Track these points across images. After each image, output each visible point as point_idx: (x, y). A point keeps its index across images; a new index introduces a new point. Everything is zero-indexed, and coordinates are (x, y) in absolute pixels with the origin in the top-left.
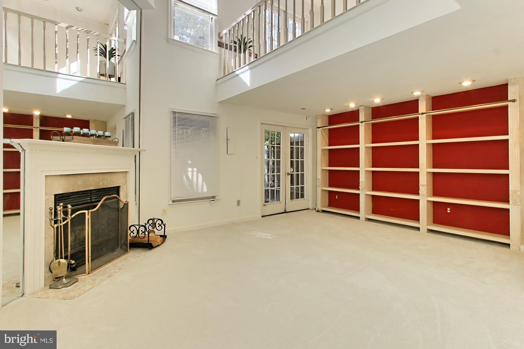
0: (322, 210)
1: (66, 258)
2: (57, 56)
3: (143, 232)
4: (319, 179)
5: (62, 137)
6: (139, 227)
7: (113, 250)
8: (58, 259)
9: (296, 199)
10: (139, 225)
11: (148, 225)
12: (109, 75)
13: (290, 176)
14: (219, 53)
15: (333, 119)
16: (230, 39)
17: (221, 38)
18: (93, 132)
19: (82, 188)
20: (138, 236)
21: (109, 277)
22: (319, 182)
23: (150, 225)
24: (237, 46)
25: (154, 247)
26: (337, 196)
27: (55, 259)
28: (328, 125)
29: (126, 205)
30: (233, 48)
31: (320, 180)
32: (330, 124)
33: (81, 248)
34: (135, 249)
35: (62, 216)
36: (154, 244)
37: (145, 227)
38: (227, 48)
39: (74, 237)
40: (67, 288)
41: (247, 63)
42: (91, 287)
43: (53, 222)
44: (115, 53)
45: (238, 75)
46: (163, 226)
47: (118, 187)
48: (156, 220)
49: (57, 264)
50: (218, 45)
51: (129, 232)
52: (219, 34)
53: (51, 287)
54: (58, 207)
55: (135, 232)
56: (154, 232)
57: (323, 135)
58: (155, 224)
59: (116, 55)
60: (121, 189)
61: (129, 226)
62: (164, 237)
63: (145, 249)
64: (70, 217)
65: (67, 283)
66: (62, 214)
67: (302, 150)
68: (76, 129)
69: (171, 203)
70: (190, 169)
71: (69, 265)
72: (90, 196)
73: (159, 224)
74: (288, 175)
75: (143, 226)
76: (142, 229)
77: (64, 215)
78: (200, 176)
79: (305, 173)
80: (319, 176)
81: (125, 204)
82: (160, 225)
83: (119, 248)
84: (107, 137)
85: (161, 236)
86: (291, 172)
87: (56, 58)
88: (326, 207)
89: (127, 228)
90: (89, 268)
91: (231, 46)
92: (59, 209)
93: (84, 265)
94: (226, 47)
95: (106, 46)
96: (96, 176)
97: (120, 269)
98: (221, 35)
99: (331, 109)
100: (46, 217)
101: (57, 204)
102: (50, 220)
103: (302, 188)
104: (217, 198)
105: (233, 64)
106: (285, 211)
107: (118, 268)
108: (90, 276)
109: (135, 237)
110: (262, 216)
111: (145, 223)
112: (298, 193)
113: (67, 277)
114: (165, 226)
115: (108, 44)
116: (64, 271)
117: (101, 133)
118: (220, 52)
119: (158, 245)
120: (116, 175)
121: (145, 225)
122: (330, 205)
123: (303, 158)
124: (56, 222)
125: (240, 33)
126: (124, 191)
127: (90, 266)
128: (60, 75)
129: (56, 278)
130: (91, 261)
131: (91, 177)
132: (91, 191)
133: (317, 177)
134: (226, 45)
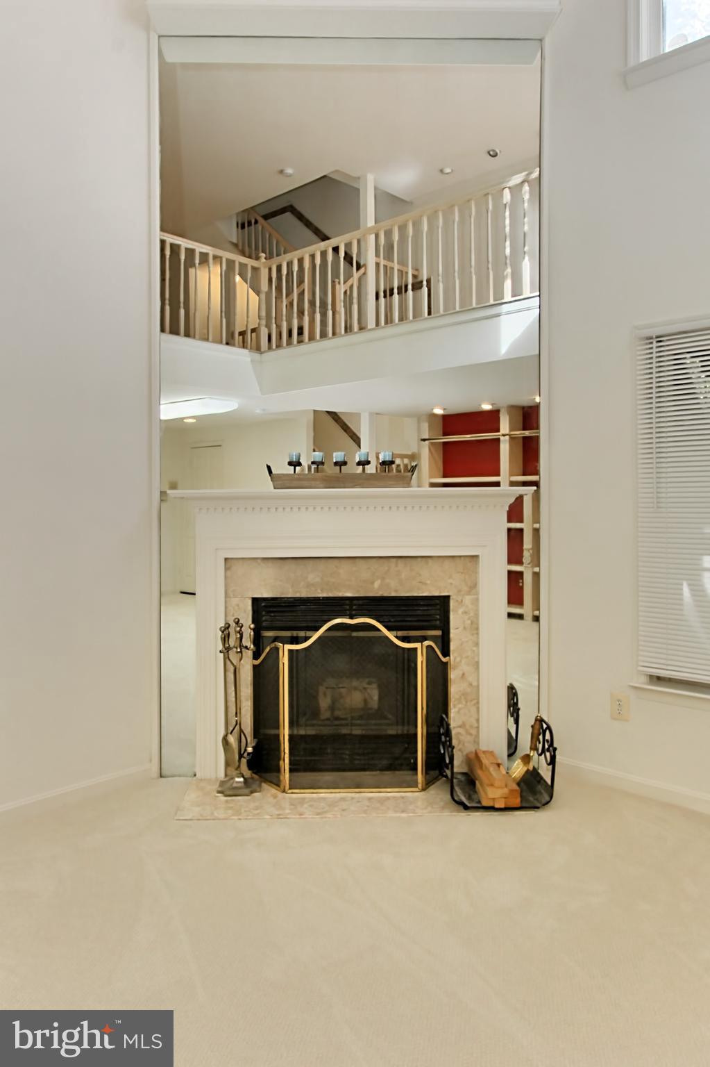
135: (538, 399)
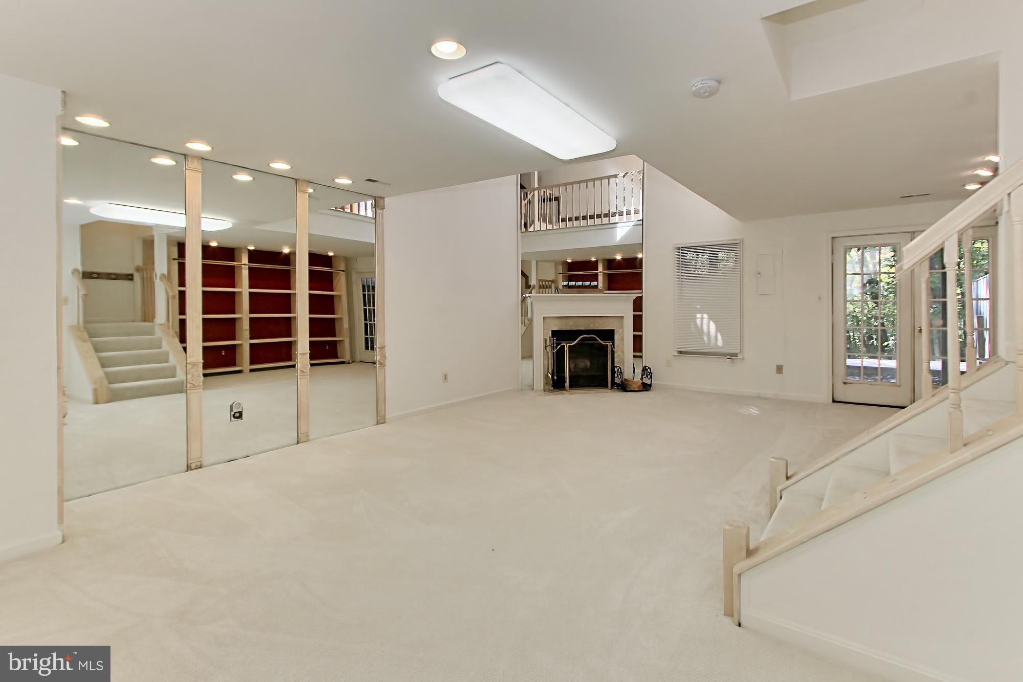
47: (612, 331)
60: (615, 332)
62: (648, 386)
69: (676, 354)
74: (920, 332)
78: (713, 325)
104: (739, 356)
110: (835, 402)
120: (609, 318)
126: (619, 334)
131: (581, 319)
135: (640, 256)
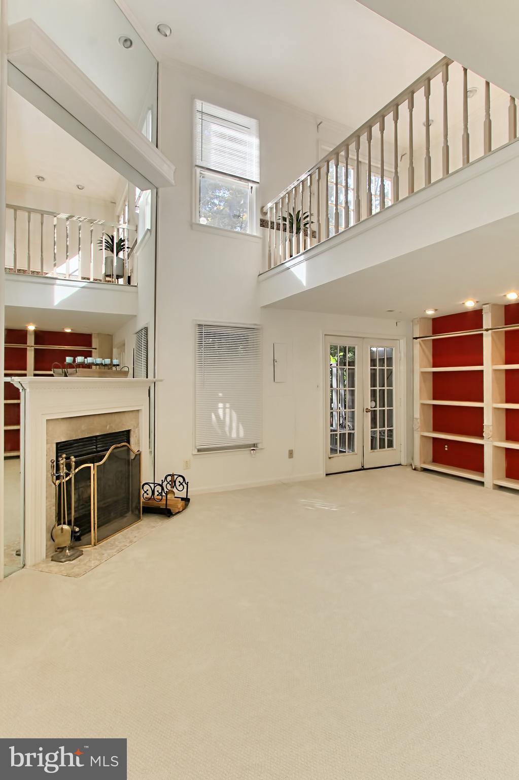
0: (422, 468)
1: (69, 524)
2: (56, 256)
3: (160, 493)
4: (417, 419)
5: (64, 370)
6: (155, 487)
7: (122, 515)
8: (61, 524)
9: (380, 448)
10: (154, 484)
11: (166, 483)
12: (117, 276)
13: (370, 413)
14: (262, 237)
15: (440, 324)
16: (278, 215)
17: (266, 214)
18: (99, 361)
19: (86, 434)
20: (153, 497)
21: (119, 551)
22: (417, 424)
23: (168, 483)
24: (287, 223)
25: (174, 514)
26: (446, 446)
27: (57, 524)
28: (430, 333)
29: (138, 456)
30: (281, 226)
31: (419, 420)
32: (435, 332)
33: (86, 511)
34: (149, 515)
35: (65, 471)
36: (174, 510)
37: (161, 486)
38: (272, 228)
39: (77, 496)
40: (71, 562)
41: (302, 250)
42: (97, 563)
43: (55, 477)
44: (124, 245)
45: (288, 268)
46: (185, 486)
47: (128, 432)
48: (176, 477)
49: (60, 531)
50: (261, 224)
51: (142, 492)
52: (262, 208)
53: (53, 558)
54: (60, 459)
55: (150, 492)
56: (174, 493)
57: (423, 351)
58: (175, 482)
59: (126, 248)
60: (132, 433)
61: (142, 485)
62: (186, 500)
63: (162, 515)
64: (73, 472)
65: (69, 556)
66: (65, 468)
67: (390, 373)
68: (80, 359)
69: (195, 452)
70: (221, 405)
71: (73, 532)
72: (95, 444)
73: (179, 482)
74: (367, 412)
75: (159, 485)
76: (158, 488)
77: (67, 469)
78: (234, 415)
79: (394, 408)
80: (417, 414)
81: (136, 455)
82: (181, 484)
83: (130, 513)
84: (114, 365)
85: (183, 499)
86: (371, 408)
87: (55, 259)
88: (428, 464)
89: (139, 487)
90: (95, 537)
91: (278, 224)
92: (62, 462)
93: (89, 534)
94: (271, 226)
95: (113, 237)
96: (102, 418)
97: (131, 542)
98: (265, 210)
99: (436, 310)
100: (47, 471)
101: (59, 454)
102: (52, 475)
103: (390, 431)
104: (259, 446)
105: (281, 253)
106: (363, 467)
107: (129, 540)
108: (96, 549)
109: (150, 499)
110: (327, 475)
111: (162, 480)
112: (384, 439)
113: (71, 548)
114: (187, 485)
115: (115, 234)
116: (66, 540)
117: (108, 361)
118: (264, 234)
119: (179, 512)
120: (126, 415)
121: (162, 483)
122: (436, 460)
123: (392, 386)
124: (58, 478)
125: (292, 205)
126: (136, 437)
127: (96, 536)
128: (58, 282)
129: (58, 548)
130: (98, 527)
131: (97, 419)
132: (96, 437)
133: (413, 416)
134: (272, 223)
